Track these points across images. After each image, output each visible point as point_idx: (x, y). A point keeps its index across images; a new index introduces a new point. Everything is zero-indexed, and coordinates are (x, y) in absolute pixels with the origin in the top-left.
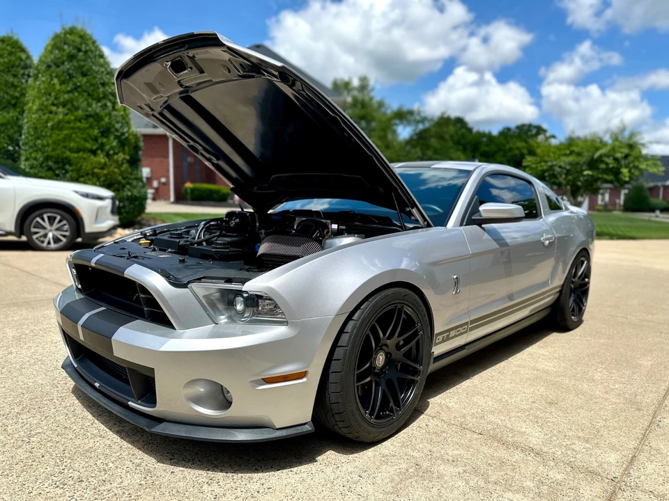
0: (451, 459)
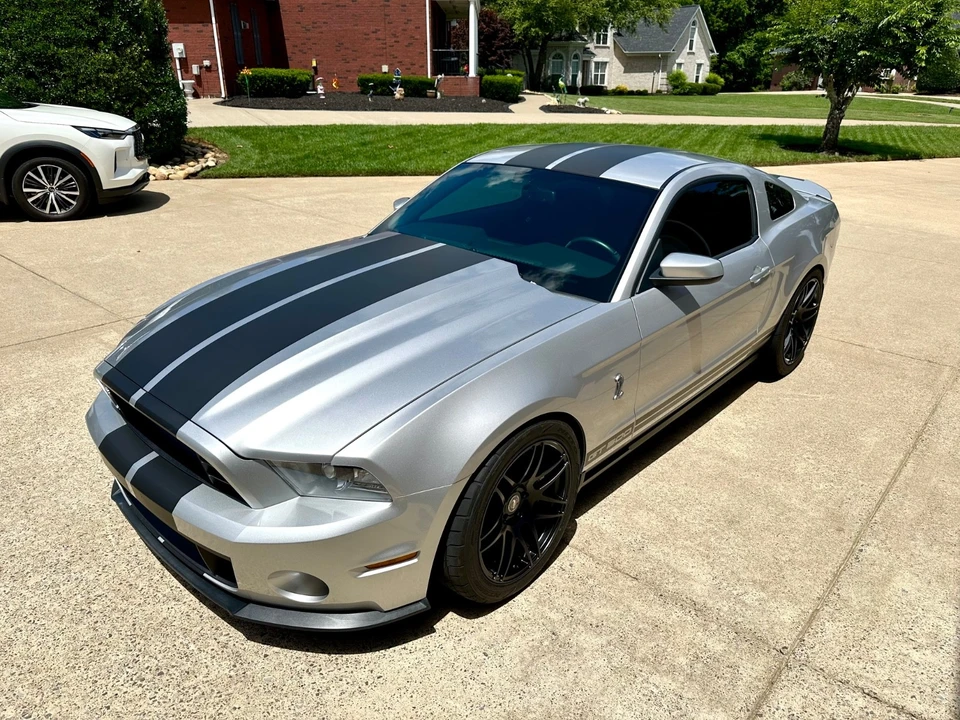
0: (595, 623)
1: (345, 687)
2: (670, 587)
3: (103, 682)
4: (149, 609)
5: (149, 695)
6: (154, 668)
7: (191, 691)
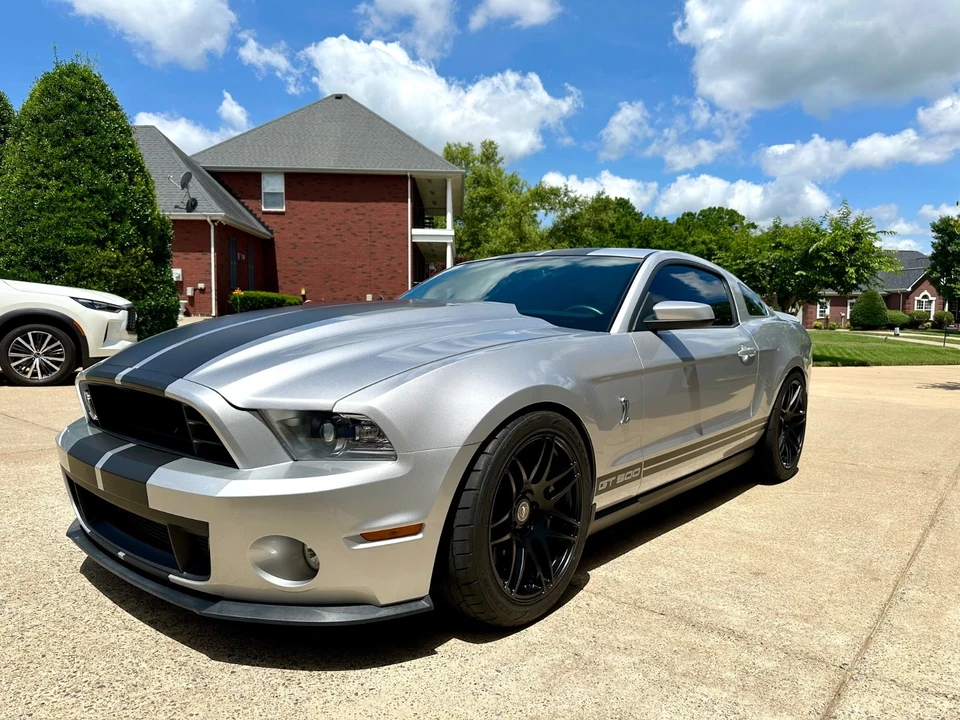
0: (622, 646)
1: (329, 697)
2: (703, 621)
3: (28, 693)
4: (93, 636)
5: (83, 704)
6: (93, 682)
7: (137, 701)
